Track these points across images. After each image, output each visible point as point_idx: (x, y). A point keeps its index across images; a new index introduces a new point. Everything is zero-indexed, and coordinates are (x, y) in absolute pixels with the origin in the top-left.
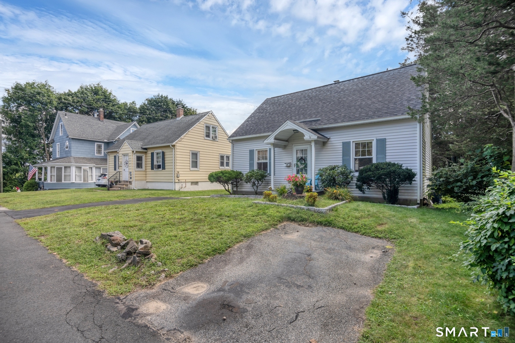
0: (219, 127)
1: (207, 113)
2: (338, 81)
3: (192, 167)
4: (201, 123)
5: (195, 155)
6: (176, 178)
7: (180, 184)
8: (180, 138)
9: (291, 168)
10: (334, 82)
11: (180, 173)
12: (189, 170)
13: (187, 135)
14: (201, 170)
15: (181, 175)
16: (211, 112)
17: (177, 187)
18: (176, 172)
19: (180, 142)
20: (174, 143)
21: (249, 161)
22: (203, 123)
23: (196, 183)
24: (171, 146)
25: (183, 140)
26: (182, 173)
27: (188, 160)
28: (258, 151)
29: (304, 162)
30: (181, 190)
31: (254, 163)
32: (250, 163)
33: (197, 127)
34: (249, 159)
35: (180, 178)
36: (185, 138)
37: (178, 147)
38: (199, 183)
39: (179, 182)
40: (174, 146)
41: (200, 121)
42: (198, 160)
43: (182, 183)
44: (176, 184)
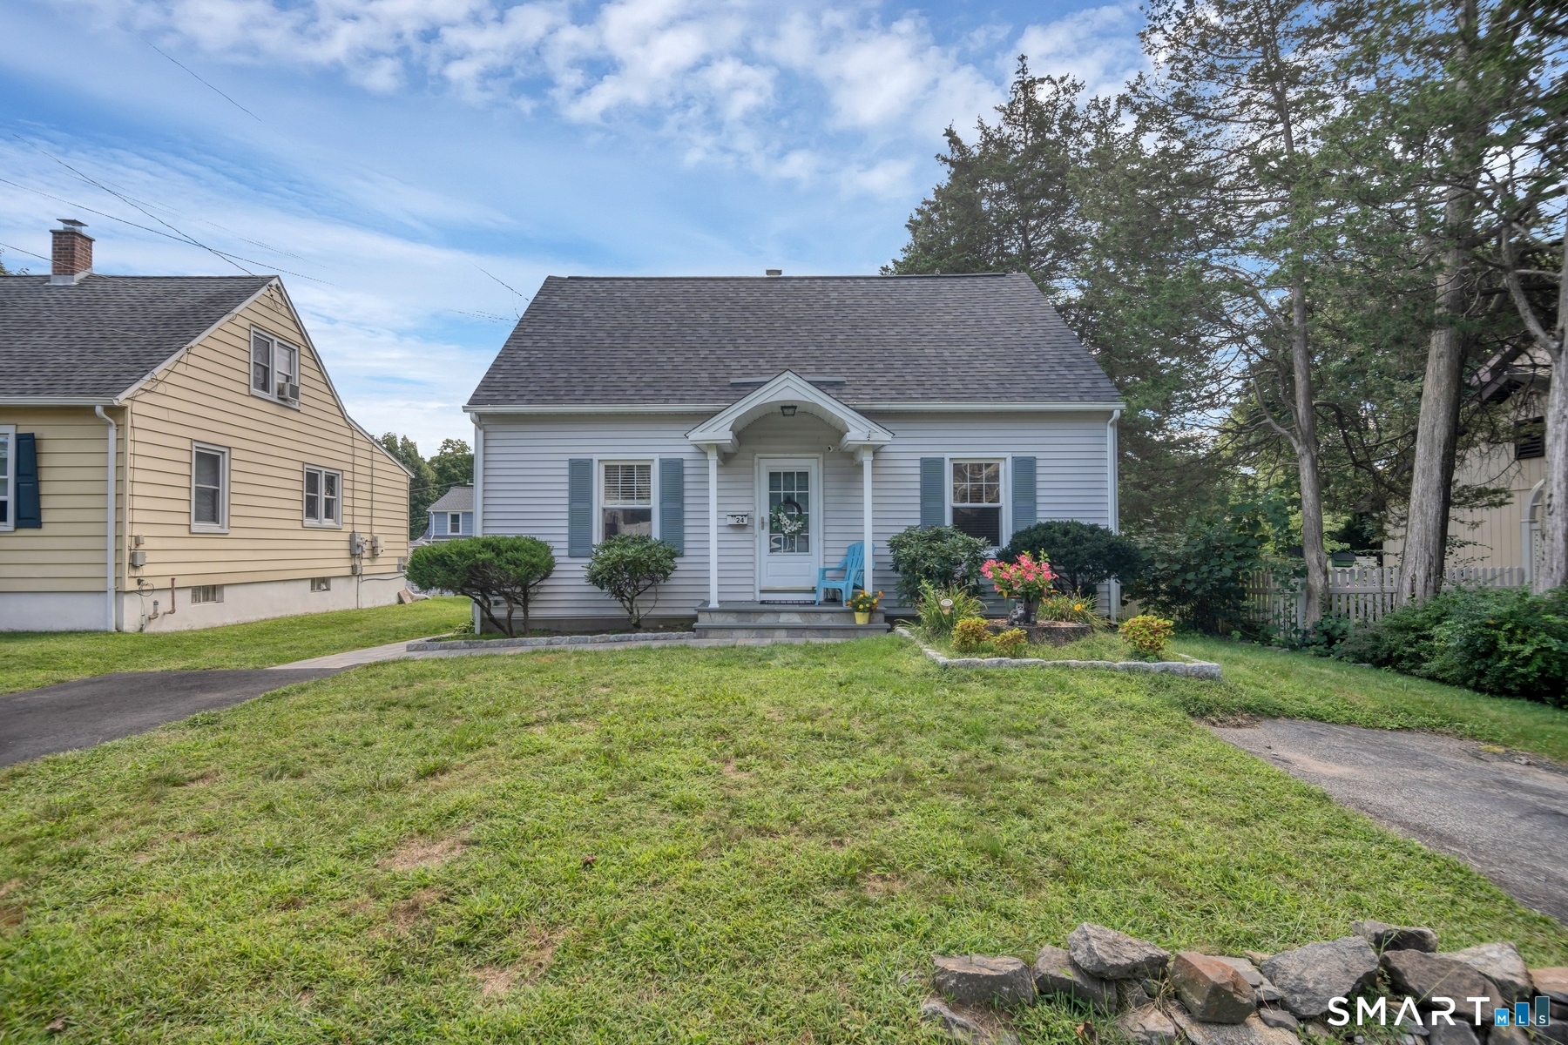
0: (304, 350)
1: (263, 281)
2: (779, 272)
3: (197, 519)
4: (239, 321)
5: (209, 463)
6: (127, 572)
7: (148, 600)
8: (147, 377)
9: (749, 530)
10: (768, 272)
11: (147, 544)
12: (184, 531)
13: (180, 368)
14: (233, 533)
15: (150, 557)
16: (275, 282)
17: (132, 614)
18: (128, 542)
19: (147, 398)
20: (121, 399)
21: (566, 501)
22: (246, 324)
23: (209, 592)
24: (99, 410)
25: (161, 388)
26: (157, 544)
27: (180, 482)
28: (607, 468)
29: (796, 513)
30: (152, 628)
31: (590, 510)
32: (572, 512)
33: (219, 335)
34: (566, 494)
35: (146, 571)
36: (172, 378)
37: (138, 422)
38: (226, 590)
39: (140, 592)
40: (117, 412)
41: (236, 311)
42: (224, 488)
43: (156, 596)
44: (127, 599)
